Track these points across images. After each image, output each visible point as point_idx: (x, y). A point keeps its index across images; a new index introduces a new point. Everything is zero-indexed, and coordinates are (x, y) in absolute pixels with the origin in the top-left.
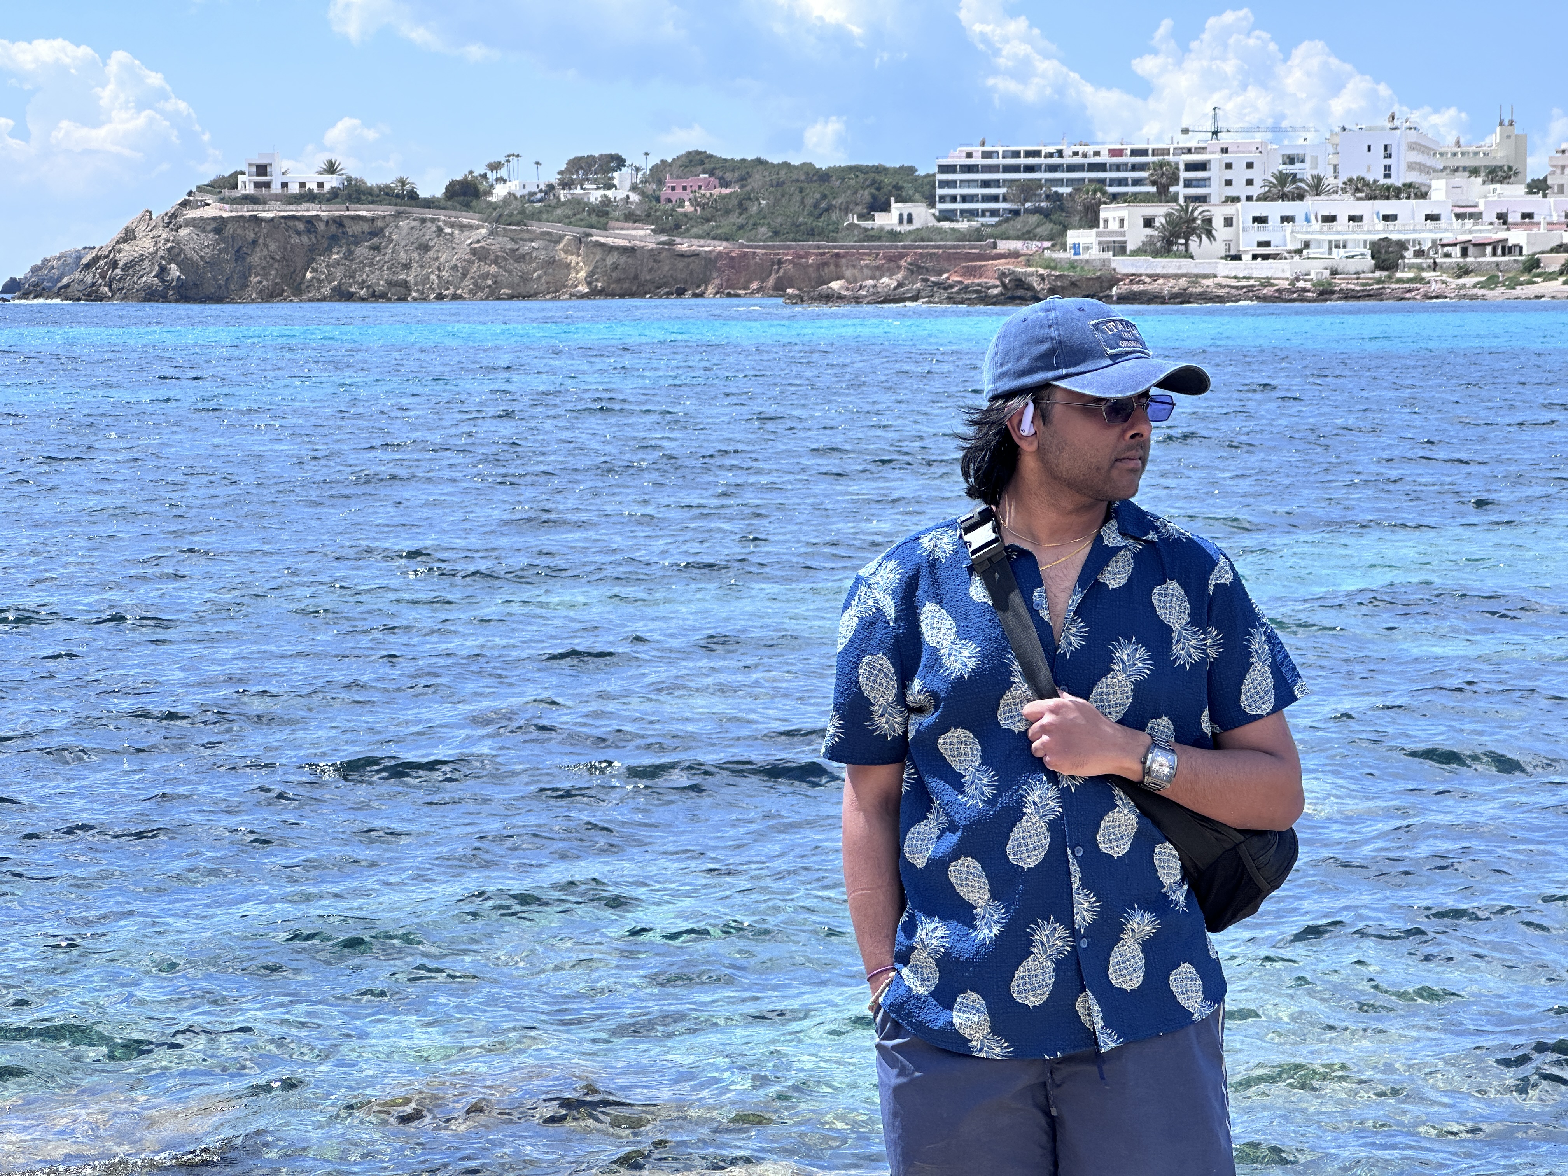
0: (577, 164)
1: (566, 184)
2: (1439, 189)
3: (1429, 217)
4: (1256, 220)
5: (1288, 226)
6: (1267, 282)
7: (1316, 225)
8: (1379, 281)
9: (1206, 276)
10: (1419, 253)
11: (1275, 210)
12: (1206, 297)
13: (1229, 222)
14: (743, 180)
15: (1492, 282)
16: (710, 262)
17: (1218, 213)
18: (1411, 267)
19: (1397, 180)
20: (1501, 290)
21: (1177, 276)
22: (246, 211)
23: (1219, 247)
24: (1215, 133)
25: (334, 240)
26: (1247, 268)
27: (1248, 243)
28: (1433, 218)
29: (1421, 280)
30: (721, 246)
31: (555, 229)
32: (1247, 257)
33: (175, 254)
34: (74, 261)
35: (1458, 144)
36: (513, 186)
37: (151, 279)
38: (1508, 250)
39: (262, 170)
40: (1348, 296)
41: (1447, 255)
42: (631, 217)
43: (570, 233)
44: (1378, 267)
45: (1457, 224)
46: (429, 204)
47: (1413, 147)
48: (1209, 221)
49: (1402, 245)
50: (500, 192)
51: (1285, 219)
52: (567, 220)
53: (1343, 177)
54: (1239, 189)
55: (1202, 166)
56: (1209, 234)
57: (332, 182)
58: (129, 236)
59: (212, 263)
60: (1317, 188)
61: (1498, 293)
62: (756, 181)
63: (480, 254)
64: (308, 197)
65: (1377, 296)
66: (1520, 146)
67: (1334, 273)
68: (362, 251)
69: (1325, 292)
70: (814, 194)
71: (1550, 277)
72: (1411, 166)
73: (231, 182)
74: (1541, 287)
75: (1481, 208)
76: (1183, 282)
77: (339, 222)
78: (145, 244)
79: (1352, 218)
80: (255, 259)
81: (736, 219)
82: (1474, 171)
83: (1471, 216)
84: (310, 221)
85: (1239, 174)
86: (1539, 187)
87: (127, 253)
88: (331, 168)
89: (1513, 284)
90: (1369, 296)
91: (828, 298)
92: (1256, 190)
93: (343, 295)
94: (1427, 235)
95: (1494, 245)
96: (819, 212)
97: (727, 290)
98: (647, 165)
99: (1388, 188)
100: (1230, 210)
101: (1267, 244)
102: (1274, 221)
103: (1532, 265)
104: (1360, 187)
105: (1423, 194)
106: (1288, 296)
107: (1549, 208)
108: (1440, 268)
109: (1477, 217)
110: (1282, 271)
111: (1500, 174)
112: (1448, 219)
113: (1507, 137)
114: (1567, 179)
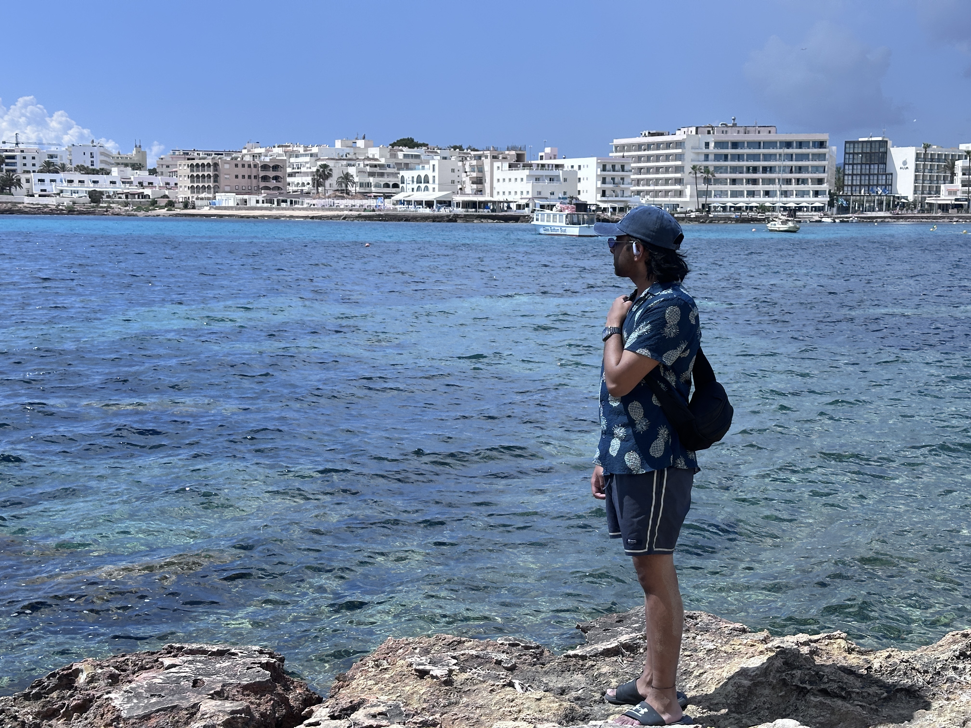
2: (115, 171)
3: (111, 182)
4: (40, 180)
5: (53, 183)
6: (46, 206)
7: (65, 184)
8: (93, 207)
9: (20, 203)
10: (108, 197)
11: (47, 177)
12: (20, 212)
13: (28, 181)
15: (139, 209)
17: (23, 178)
18: (106, 202)
19: (97, 166)
20: (143, 212)
21: (6, 203)
23: (24, 191)
24: (17, 144)
26: (36, 200)
27: (36, 189)
28: (113, 183)
29: (110, 207)
32: (37, 196)
35: (119, 154)
38: (144, 197)
40: (81, 213)
41: (120, 198)
44: (92, 201)
45: (123, 186)
47: (102, 154)
48: (19, 180)
49: (101, 193)
51: (52, 181)
53: (74, 165)
54: (29, 167)
55: (13, 157)
56: (20, 186)
60: (63, 168)
61: (141, 213)
65: (93, 213)
66: (144, 155)
67: (74, 203)
69: (71, 211)
71: (161, 208)
72: (102, 162)
74: (159, 212)
75: (132, 179)
76: (9, 205)
79: (80, 181)
82: (126, 165)
83: (128, 183)
85: (29, 161)
86: (153, 172)
89: (147, 210)
90: (89, 213)
92: (37, 168)
94: (111, 189)
95: (139, 194)
99: (94, 170)
100: (27, 176)
101: (45, 190)
102: (47, 181)
103: (154, 203)
104: (82, 169)
105: (108, 173)
106: (56, 212)
107: (158, 180)
108: (117, 203)
109: (131, 183)
110: (52, 202)
111: (137, 167)
112: (119, 184)
113: (138, 152)
114: (164, 169)
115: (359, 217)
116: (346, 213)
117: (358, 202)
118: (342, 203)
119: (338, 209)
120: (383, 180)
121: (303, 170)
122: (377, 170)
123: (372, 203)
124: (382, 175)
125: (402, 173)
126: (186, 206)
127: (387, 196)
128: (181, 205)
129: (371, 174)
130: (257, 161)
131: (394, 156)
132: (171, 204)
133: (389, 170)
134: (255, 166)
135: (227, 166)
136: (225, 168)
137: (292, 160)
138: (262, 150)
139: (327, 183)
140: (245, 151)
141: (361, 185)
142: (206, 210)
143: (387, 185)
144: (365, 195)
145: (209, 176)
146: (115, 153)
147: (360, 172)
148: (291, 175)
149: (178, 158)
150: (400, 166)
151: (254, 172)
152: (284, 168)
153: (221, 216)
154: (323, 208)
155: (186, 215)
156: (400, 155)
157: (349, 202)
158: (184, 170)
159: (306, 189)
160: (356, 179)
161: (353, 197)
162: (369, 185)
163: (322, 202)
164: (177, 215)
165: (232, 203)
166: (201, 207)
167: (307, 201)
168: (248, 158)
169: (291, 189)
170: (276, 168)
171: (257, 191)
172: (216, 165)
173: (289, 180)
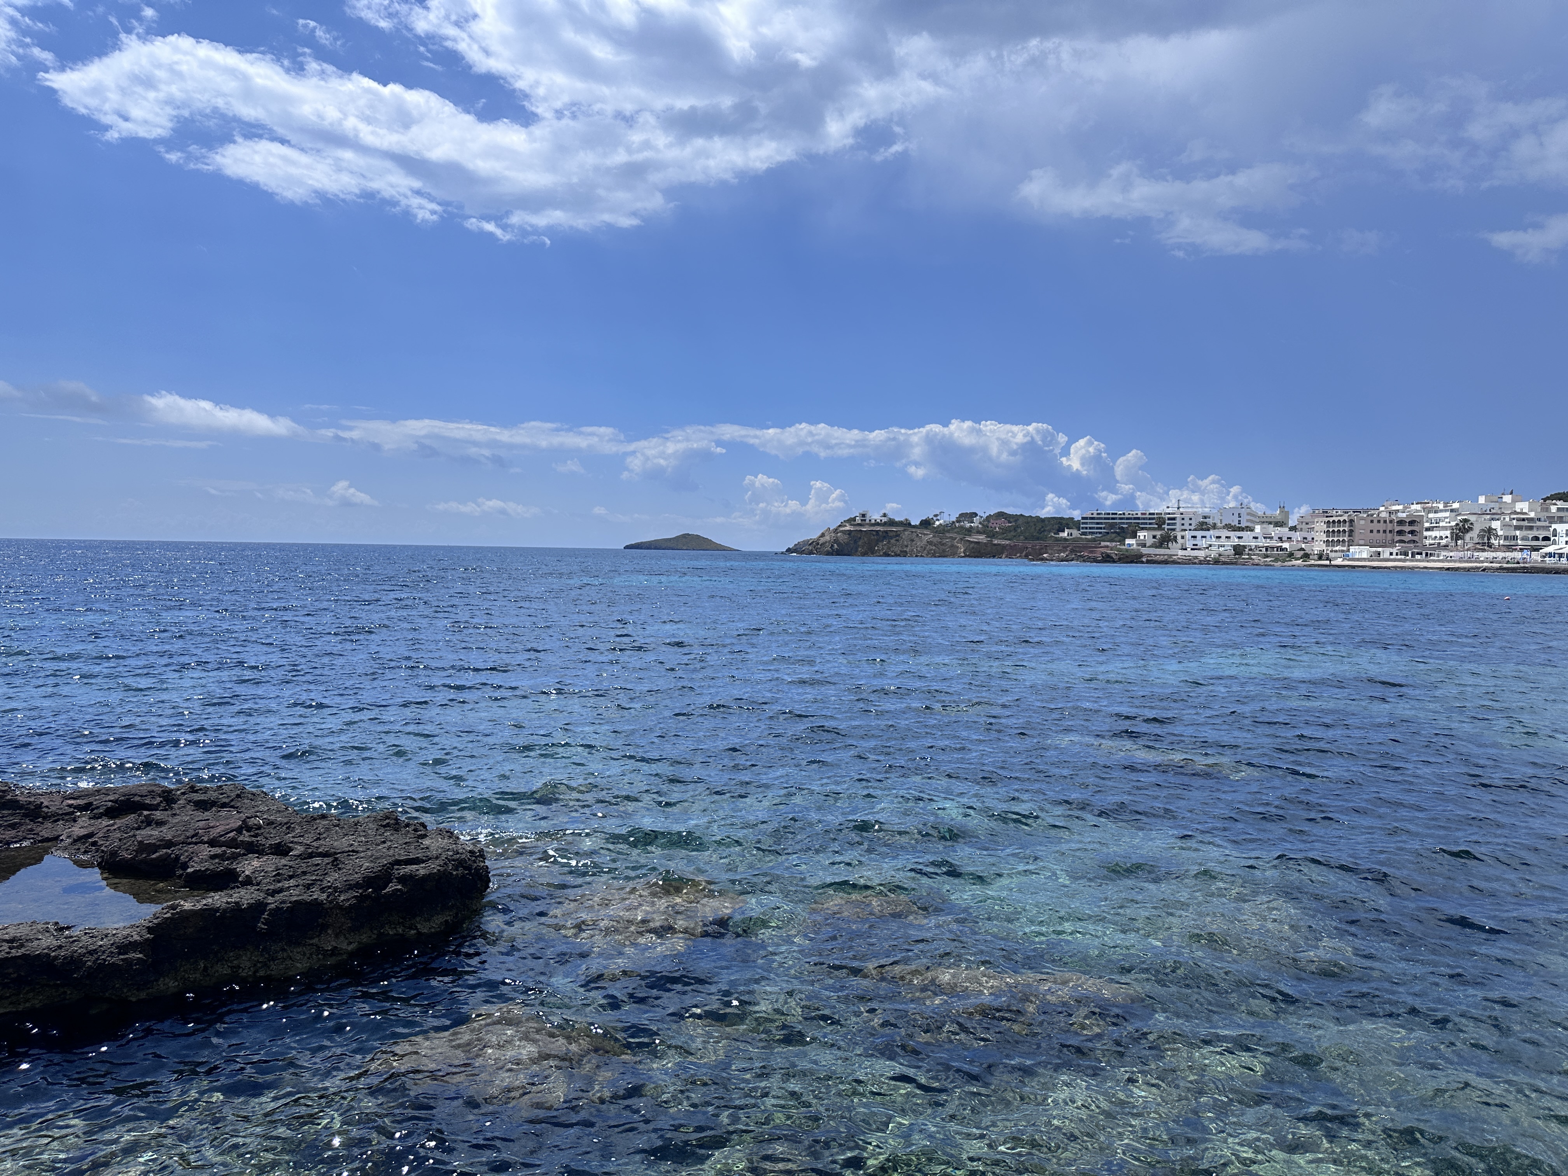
0: (961, 515)
1: (958, 521)
2: (1258, 529)
3: (1254, 538)
4: (1192, 537)
5: (1204, 539)
6: (1196, 557)
7: (1214, 539)
8: (1236, 558)
9: (1174, 555)
10: (1250, 550)
11: (1199, 534)
12: (1175, 562)
13: (1183, 537)
14: (1016, 521)
15: (1276, 560)
16: (1004, 547)
17: (1179, 535)
18: (1247, 554)
19: (1243, 525)
20: (1280, 563)
21: (1164, 555)
22: (858, 528)
23: (1179, 546)
24: (1178, 508)
25: (884, 537)
26: (1189, 552)
27: (1189, 545)
28: (1256, 538)
29: (1251, 559)
30: (1008, 542)
31: (954, 535)
32: (1189, 549)
33: (836, 541)
34: (806, 543)
35: (1264, 514)
36: (941, 522)
37: (829, 549)
38: (1282, 549)
39: (864, 515)
40: (1224, 563)
41: (1261, 551)
42: (979, 532)
43: (958, 537)
44: (1236, 554)
45: (1264, 540)
46: (915, 527)
47: (1248, 514)
48: (1176, 537)
49: (1245, 547)
50: (937, 523)
51: (1203, 537)
52: (958, 533)
53: (1224, 524)
54: (1187, 527)
55: (1174, 519)
56: (1176, 541)
57: (884, 519)
58: (823, 535)
59: (847, 544)
60: (1214, 527)
62: (1020, 521)
63: (930, 543)
64: (877, 524)
65: (1235, 563)
66: (1287, 515)
67: (1220, 555)
68: (893, 541)
69: (1216, 562)
70: (1039, 526)
71: (1297, 559)
72: (1248, 521)
73: (854, 519)
74: (1294, 562)
75: (1273, 535)
76: (1166, 557)
77: (886, 532)
78: (827, 538)
79: (1227, 537)
80: (860, 543)
81: (1013, 533)
82: (1270, 523)
83: (1269, 538)
84: (877, 531)
85: (1187, 522)
86: (1293, 529)
87: (822, 540)
88: (885, 515)
89: (1284, 561)
90: (1232, 563)
91: (1042, 559)
92: (1192, 527)
93: (887, 555)
94: (1253, 544)
95: (1277, 548)
96: (1040, 532)
97: (1009, 556)
98: (985, 516)
99: (1240, 527)
100: (1183, 533)
101: (1196, 545)
102: (1199, 537)
103: (1291, 555)
104: (1229, 527)
105: (1252, 530)
106: (1205, 562)
107: (1297, 536)
108: (1258, 555)
109: (1271, 538)
110: (1201, 554)
111: (1279, 524)
112: (1261, 538)
113: (1281, 512)
114: (1304, 526)
115: (1501, 569)
116: (1486, 564)
117: (1500, 555)
118: (1483, 555)
119: (1477, 560)
120: (1531, 534)
121: (1441, 524)
122: (1526, 523)
123: (1518, 555)
124: (1531, 528)
125: (1554, 526)
126: (1320, 558)
127: (1536, 549)
128: (1316, 557)
129: (1517, 528)
130: (1393, 517)
131: (1547, 510)
132: (1306, 556)
133: (1538, 524)
134: (1391, 522)
135: (1362, 522)
136: (1361, 523)
137: (1431, 515)
138: (1400, 507)
139: (1468, 536)
140: (1382, 509)
141: (1506, 538)
142: (1339, 562)
143: (1536, 538)
144: (1509, 548)
145: (1344, 531)
146: (1260, 514)
147: (1504, 526)
148: (1428, 529)
149: (1318, 516)
150: (1552, 520)
151: (1389, 527)
152: (1421, 523)
153: (1354, 567)
154: (1461, 560)
155: (1319, 566)
156: (1554, 509)
157: (1490, 555)
158: (1320, 526)
159: (1443, 542)
160: (1500, 533)
161: (1496, 550)
162: (1515, 538)
163: (1461, 554)
164: (1311, 566)
165: (1365, 555)
166: (1336, 558)
167: (1443, 553)
168: (1383, 515)
169: (1427, 542)
170: (1412, 523)
171: (1392, 544)
172: (1351, 521)
173: (1426, 533)
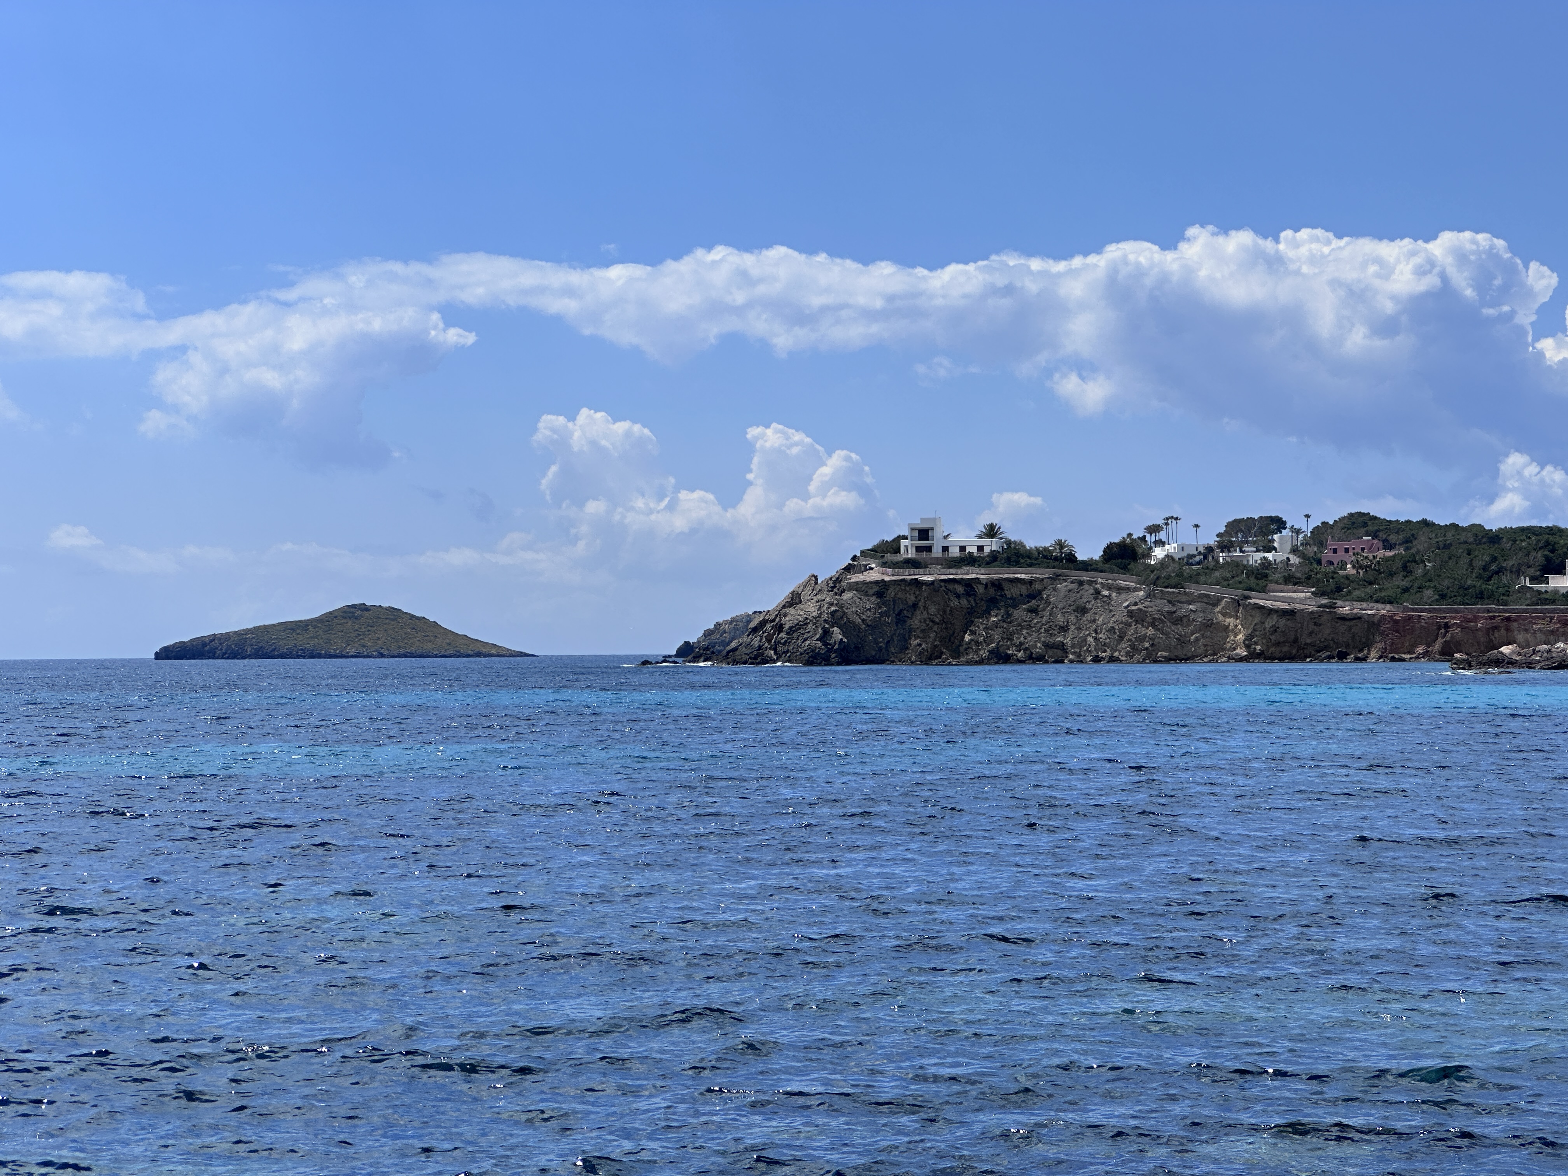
0: (1235, 526)
1: (1225, 546)
14: (1407, 541)
16: (1373, 625)
22: (908, 575)
25: (993, 603)
30: (1384, 610)
31: (1213, 591)
33: (838, 618)
34: (739, 624)
36: (1171, 548)
37: (815, 643)
39: (924, 534)
42: (1291, 580)
43: (1228, 596)
46: (1087, 566)
50: (1159, 553)
52: (1224, 582)
57: (991, 545)
58: (795, 600)
59: (873, 627)
62: (1421, 544)
63: (1137, 616)
64: (968, 560)
68: (1020, 613)
70: (1482, 557)
73: (893, 546)
77: (997, 585)
78: (810, 608)
80: (916, 622)
81: (1400, 581)
84: (969, 585)
87: (793, 617)
88: (991, 531)
91: (1500, 662)
93: (1001, 657)
96: (1488, 573)
97: (1391, 655)
98: (1308, 527)
